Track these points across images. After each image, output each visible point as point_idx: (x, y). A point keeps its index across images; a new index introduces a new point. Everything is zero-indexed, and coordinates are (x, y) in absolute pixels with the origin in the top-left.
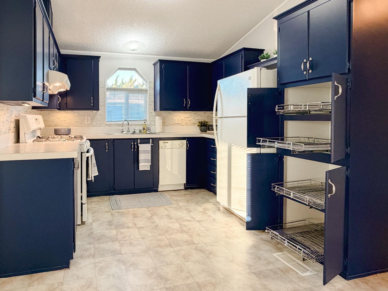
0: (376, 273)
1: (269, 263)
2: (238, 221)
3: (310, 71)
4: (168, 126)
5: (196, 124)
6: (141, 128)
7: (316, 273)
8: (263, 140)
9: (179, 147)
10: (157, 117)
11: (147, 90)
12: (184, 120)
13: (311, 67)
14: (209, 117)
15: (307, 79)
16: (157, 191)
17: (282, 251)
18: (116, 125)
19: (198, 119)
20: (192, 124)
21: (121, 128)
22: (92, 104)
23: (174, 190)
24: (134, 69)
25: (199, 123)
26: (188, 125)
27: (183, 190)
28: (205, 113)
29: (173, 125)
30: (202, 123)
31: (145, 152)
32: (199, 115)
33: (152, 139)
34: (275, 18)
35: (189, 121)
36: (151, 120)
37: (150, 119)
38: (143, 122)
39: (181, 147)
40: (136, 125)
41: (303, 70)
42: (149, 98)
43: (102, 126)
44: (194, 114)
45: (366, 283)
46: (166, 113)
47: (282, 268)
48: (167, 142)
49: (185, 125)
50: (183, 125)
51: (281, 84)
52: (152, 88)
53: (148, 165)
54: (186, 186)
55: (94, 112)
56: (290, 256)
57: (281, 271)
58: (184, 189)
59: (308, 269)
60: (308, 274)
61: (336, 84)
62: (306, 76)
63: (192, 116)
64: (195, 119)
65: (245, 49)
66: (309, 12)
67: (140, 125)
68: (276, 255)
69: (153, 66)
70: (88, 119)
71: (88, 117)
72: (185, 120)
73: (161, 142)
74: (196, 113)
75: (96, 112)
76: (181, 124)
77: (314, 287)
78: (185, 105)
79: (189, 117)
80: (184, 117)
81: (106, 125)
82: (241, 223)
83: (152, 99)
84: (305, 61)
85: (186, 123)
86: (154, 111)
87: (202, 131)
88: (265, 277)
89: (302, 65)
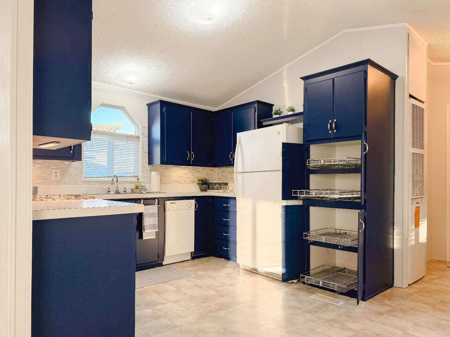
0: (378, 294)
1: (311, 303)
2: (265, 279)
3: (335, 131)
4: (165, 184)
5: (195, 182)
6: (133, 186)
7: (345, 302)
8: (300, 192)
9: (187, 209)
10: (153, 173)
11: (139, 137)
12: (182, 177)
13: (336, 128)
14: (208, 174)
15: (332, 138)
16: (161, 265)
17: (315, 294)
18: (98, 182)
19: (198, 176)
20: (191, 182)
21: (106, 186)
22: (72, 152)
23: (181, 262)
24: (122, 108)
25: (199, 180)
26: (187, 183)
27: (189, 260)
28: (204, 169)
29: (170, 183)
30: (202, 181)
31: (151, 215)
32: (198, 172)
33: (157, 198)
34: (301, 78)
35: (188, 178)
36: (144, 177)
37: (143, 175)
38: (135, 179)
39: (190, 208)
40: (127, 182)
41: (329, 129)
42: (143, 148)
43: (78, 183)
44: (193, 169)
45: (376, 300)
46: (163, 168)
47: (322, 304)
48: (174, 203)
49: (183, 183)
50: (182, 184)
51: (307, 141)
52: (145, 135)
53: (153, 232)
54: (194, 255)
55: (65, 163)
56: (322, 295)
57: (323, 306)
58: (191, 259)
59: (339, 300)
60: (341, 303)
61: (365, 143)
62: (331, 135)
63: (191, 172)
64: (195, 176)
65: (258, 102)
66: (333, 79)
67: (131, 182)
68: (313, 296)
69: (147, 107)
70: (56, 173)
71: (56, 171)
72: (184, 177)
73: (168, 203)
74: (195, 170)
75: (68, 163)
76: (179, 182)
77: (349, 310)
78: (189, 158)
79: (187, 174)
80: (183, 173)
81: (84, 182)
82: (269, 280)
83: (146, 149)
84: (330, 121)
85: (185, 181)
86: (149, 164)
87: (202, 190)
88: (315, 312)
89: (329, 125)
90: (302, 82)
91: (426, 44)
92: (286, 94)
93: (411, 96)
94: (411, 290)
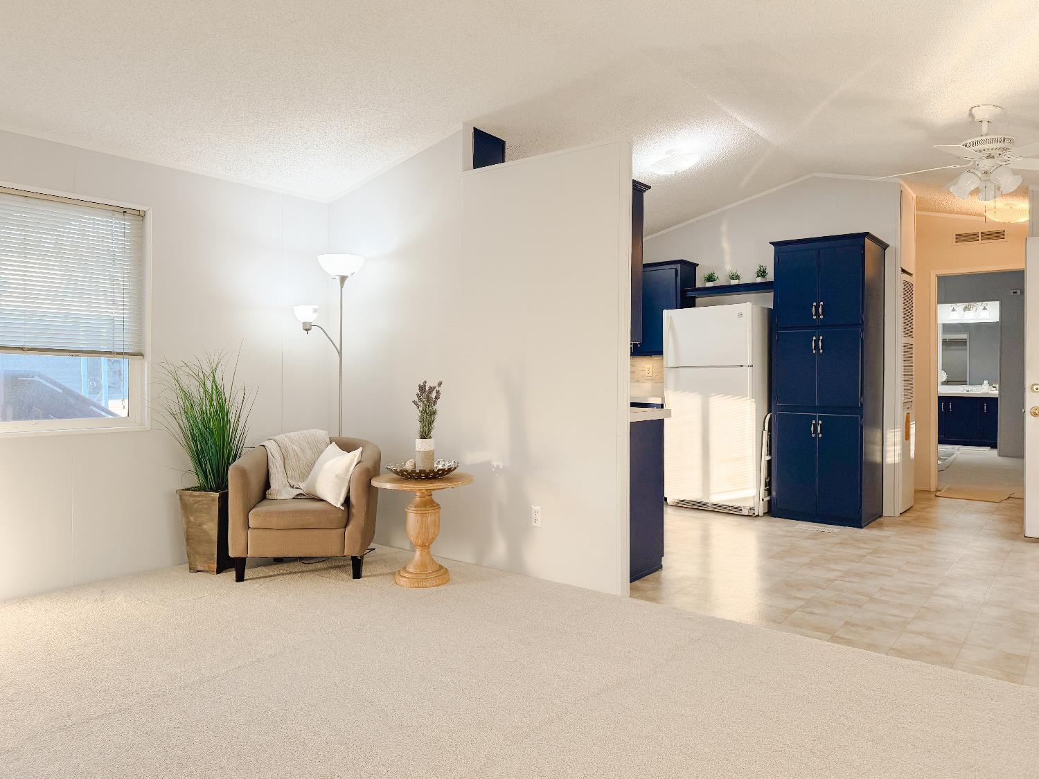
3: (822, 317)
15: (818, 325)
34: (772, 243)
62: (816, 321)
65: (682, 262)
66: (818, 250)
84: (815, 304)
89: (813, 309)
90: (773, 248)
91: (914, 196)
92: (727, 258)
93: (904, 271)
94: (905, 518)
